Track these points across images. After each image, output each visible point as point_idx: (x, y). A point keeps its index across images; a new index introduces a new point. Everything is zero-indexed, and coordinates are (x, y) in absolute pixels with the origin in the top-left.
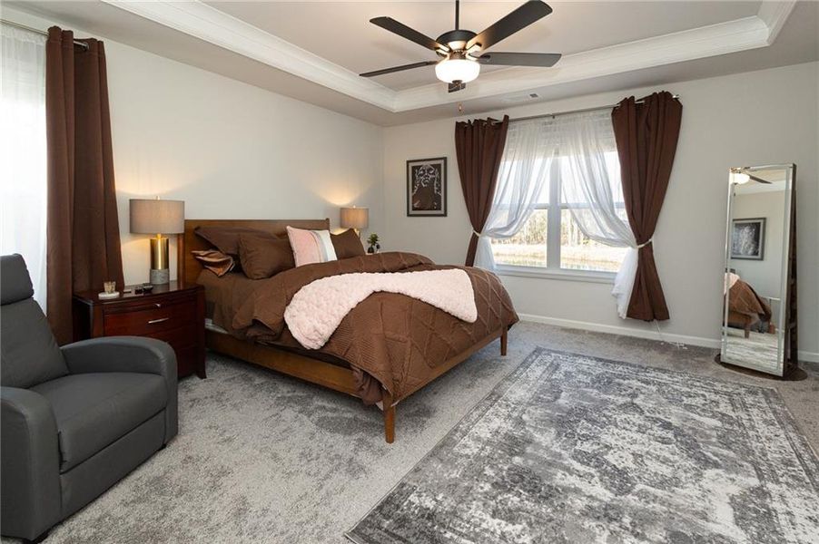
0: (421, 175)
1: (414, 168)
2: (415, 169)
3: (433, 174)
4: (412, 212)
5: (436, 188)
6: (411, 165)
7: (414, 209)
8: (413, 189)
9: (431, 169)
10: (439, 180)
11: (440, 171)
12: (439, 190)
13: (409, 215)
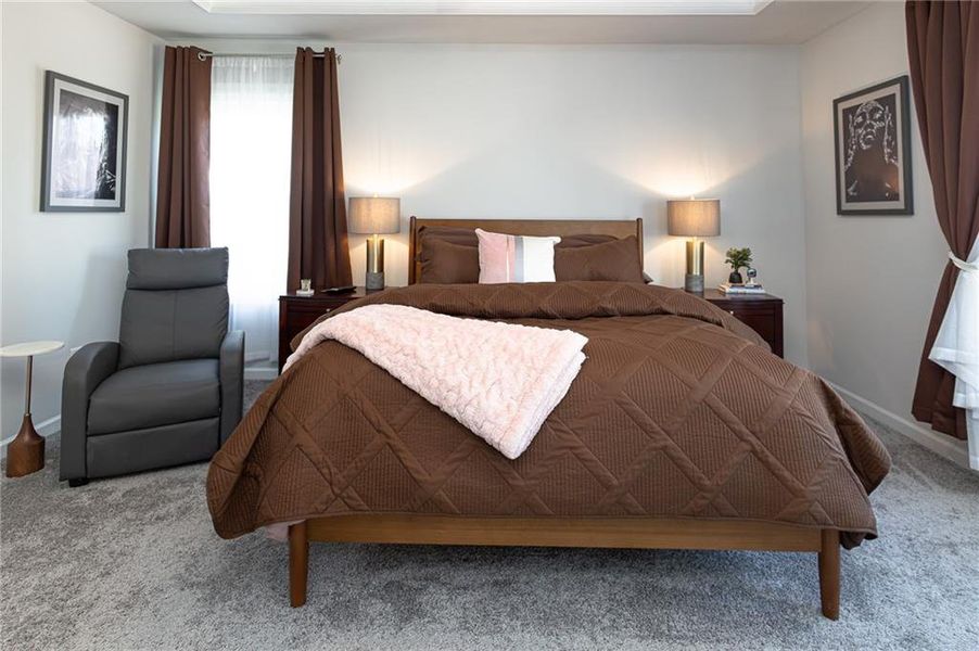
0: (859, 126)
1: (846, 112)
2: (847, 115)
3: (881, 119)
4: (846, 206)
5: (887, 150)
6: (842, 106)
7: (850, 199)
8: (847, 156)
9: (876, 110)
10: (893, 133)
11: (893, 110)
12: (894, 154)
13: (841, 212)
